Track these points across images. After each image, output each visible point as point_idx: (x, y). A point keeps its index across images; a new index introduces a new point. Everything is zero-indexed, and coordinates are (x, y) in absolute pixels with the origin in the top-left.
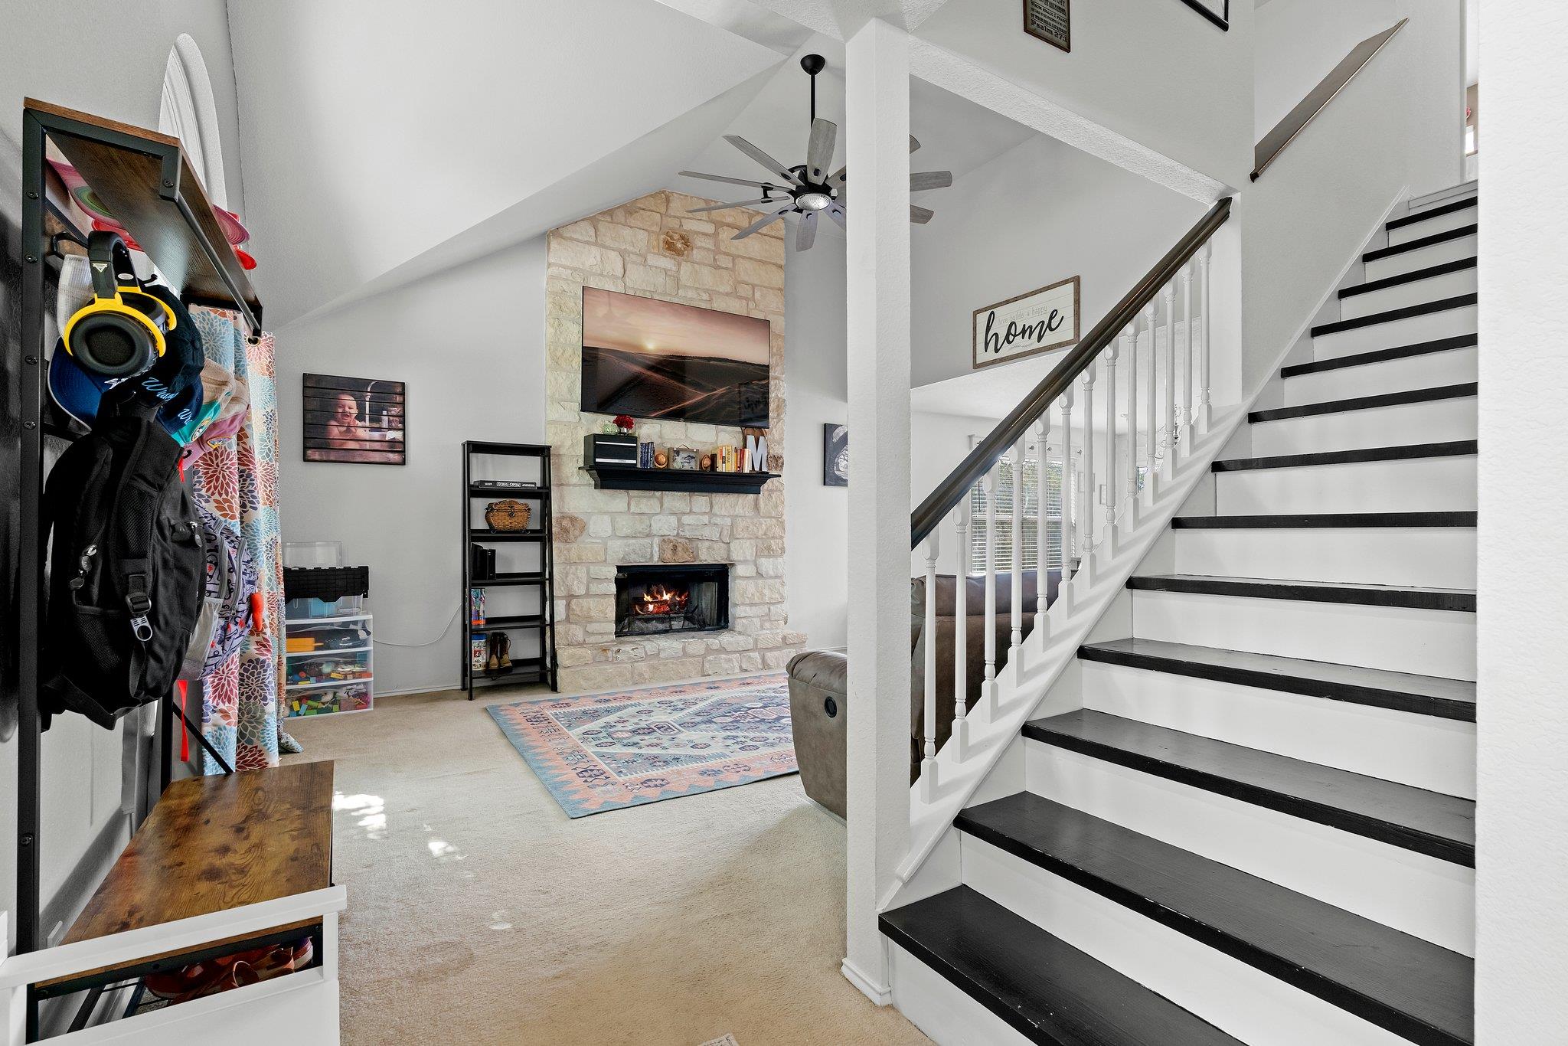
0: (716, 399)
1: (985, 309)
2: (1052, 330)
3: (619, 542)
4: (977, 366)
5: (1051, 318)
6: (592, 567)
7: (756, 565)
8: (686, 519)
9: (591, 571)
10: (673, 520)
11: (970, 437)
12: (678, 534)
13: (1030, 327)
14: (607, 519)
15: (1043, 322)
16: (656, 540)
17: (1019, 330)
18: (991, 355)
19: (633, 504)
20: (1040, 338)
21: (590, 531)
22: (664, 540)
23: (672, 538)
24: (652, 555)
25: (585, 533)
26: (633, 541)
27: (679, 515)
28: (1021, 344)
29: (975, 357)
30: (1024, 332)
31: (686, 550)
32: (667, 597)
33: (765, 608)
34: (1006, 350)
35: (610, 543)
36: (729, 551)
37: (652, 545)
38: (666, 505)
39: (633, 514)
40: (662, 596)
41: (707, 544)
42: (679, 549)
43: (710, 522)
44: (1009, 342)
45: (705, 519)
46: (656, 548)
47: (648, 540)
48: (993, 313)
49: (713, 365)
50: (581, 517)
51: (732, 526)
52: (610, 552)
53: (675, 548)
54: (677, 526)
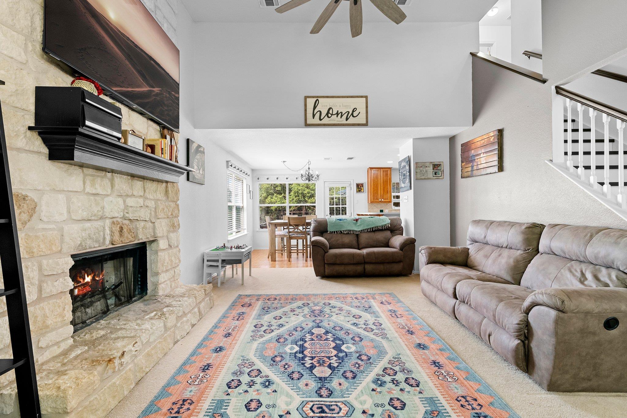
0: (154, 95)
1: (313, 97)
2: (354, 117)
3: (76, 227)
4: (307, 125)
5: (353, 111)
6: (45, 262)
7: (168, 239)
8: (131, 202)
9: (45, 267)
10: (120, 200)
11: (227, 162)
12: (124, 215)
13: (341, 113)
14: (61, 197)
15: (349, 112)
16: (108, 222)
17: (335, 112)
18: (316, 121)
19: (88, 183)
20: (347, 119)
21: (42, 214)
22: (113, 223)
23: (119, 220)
24: (104, 239)
25: (35, 216)
26: (88, 225)
27: (124, 196)
28: (335, 119)
29: (306, 120)
30: (337, 114)
31: (130, 231)
32: (88, 279)
33: (172, 272)
34: (326, 121)
35: (66, 228)
36: (154, 228)
37: (104, 228)
38: (117, 187)
39: (88, 194)
40: (84, 279)
41: (142, 224)
42: (125, 230)
43: (144, 204)
44: (328, 117)
45: (141, 201)
46: (108, 232)
47: (100, 223)
48: (318, 100)
49: (152, 64)
50: (31, 195)
51: (155, 209)
52: (67, 239)
53: (121, 229)
54: (123, 208)
